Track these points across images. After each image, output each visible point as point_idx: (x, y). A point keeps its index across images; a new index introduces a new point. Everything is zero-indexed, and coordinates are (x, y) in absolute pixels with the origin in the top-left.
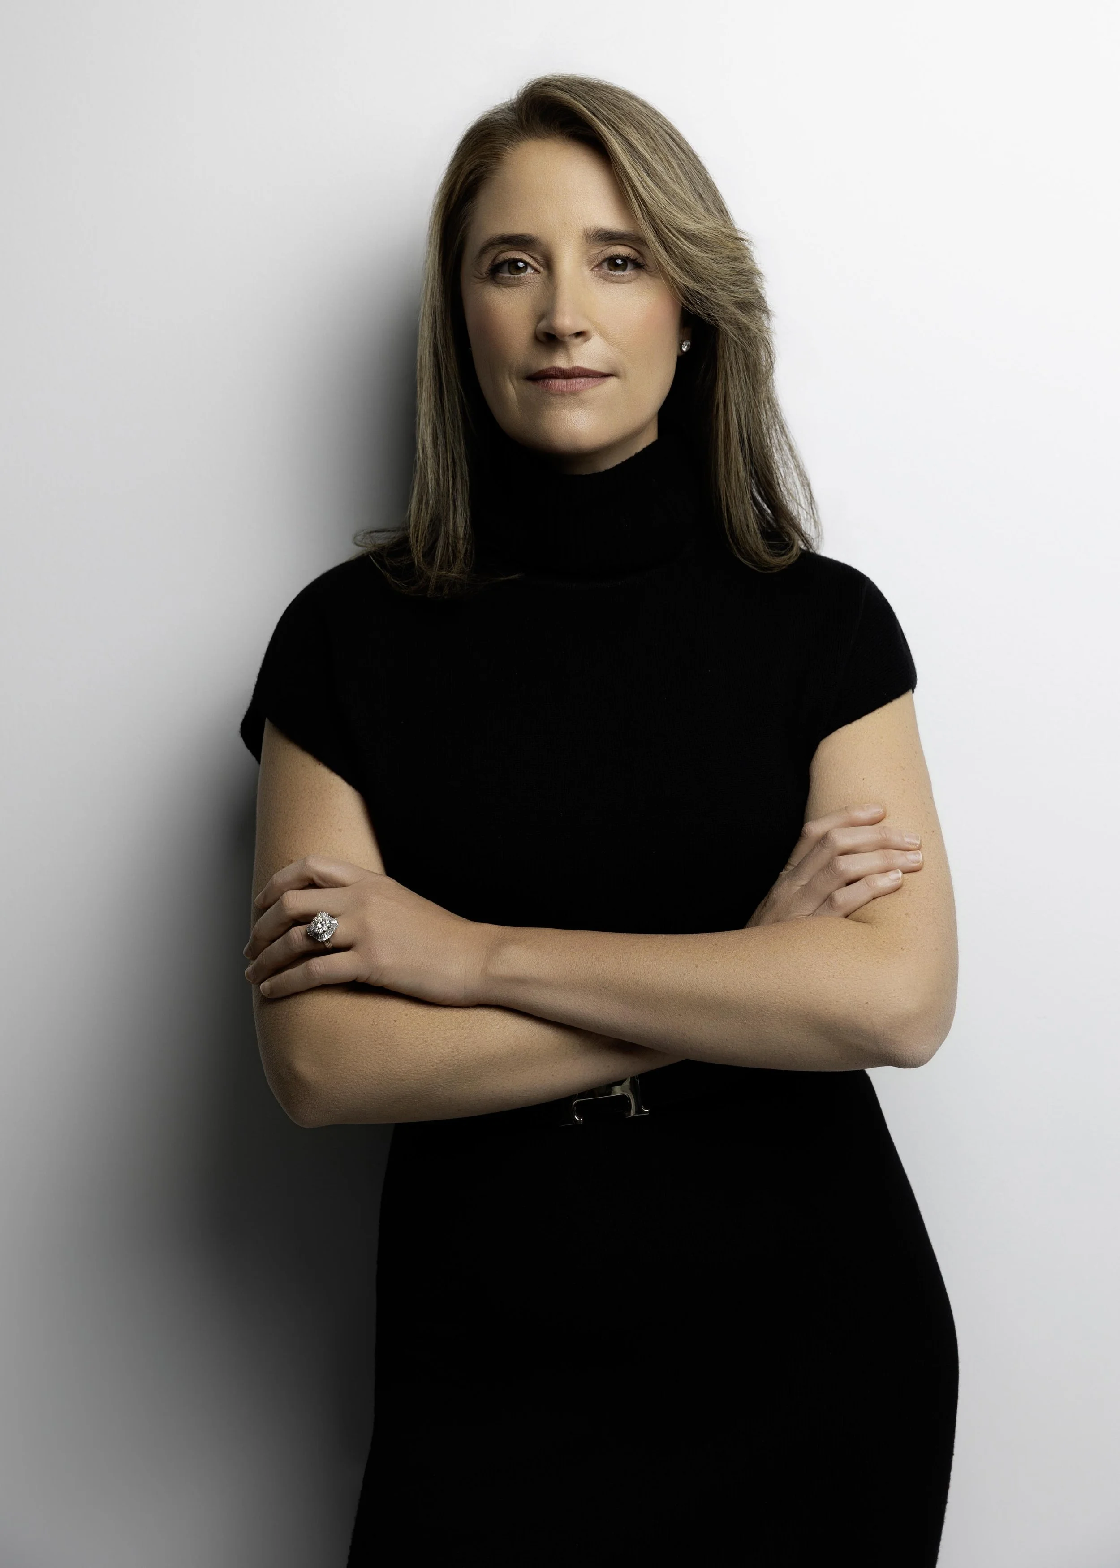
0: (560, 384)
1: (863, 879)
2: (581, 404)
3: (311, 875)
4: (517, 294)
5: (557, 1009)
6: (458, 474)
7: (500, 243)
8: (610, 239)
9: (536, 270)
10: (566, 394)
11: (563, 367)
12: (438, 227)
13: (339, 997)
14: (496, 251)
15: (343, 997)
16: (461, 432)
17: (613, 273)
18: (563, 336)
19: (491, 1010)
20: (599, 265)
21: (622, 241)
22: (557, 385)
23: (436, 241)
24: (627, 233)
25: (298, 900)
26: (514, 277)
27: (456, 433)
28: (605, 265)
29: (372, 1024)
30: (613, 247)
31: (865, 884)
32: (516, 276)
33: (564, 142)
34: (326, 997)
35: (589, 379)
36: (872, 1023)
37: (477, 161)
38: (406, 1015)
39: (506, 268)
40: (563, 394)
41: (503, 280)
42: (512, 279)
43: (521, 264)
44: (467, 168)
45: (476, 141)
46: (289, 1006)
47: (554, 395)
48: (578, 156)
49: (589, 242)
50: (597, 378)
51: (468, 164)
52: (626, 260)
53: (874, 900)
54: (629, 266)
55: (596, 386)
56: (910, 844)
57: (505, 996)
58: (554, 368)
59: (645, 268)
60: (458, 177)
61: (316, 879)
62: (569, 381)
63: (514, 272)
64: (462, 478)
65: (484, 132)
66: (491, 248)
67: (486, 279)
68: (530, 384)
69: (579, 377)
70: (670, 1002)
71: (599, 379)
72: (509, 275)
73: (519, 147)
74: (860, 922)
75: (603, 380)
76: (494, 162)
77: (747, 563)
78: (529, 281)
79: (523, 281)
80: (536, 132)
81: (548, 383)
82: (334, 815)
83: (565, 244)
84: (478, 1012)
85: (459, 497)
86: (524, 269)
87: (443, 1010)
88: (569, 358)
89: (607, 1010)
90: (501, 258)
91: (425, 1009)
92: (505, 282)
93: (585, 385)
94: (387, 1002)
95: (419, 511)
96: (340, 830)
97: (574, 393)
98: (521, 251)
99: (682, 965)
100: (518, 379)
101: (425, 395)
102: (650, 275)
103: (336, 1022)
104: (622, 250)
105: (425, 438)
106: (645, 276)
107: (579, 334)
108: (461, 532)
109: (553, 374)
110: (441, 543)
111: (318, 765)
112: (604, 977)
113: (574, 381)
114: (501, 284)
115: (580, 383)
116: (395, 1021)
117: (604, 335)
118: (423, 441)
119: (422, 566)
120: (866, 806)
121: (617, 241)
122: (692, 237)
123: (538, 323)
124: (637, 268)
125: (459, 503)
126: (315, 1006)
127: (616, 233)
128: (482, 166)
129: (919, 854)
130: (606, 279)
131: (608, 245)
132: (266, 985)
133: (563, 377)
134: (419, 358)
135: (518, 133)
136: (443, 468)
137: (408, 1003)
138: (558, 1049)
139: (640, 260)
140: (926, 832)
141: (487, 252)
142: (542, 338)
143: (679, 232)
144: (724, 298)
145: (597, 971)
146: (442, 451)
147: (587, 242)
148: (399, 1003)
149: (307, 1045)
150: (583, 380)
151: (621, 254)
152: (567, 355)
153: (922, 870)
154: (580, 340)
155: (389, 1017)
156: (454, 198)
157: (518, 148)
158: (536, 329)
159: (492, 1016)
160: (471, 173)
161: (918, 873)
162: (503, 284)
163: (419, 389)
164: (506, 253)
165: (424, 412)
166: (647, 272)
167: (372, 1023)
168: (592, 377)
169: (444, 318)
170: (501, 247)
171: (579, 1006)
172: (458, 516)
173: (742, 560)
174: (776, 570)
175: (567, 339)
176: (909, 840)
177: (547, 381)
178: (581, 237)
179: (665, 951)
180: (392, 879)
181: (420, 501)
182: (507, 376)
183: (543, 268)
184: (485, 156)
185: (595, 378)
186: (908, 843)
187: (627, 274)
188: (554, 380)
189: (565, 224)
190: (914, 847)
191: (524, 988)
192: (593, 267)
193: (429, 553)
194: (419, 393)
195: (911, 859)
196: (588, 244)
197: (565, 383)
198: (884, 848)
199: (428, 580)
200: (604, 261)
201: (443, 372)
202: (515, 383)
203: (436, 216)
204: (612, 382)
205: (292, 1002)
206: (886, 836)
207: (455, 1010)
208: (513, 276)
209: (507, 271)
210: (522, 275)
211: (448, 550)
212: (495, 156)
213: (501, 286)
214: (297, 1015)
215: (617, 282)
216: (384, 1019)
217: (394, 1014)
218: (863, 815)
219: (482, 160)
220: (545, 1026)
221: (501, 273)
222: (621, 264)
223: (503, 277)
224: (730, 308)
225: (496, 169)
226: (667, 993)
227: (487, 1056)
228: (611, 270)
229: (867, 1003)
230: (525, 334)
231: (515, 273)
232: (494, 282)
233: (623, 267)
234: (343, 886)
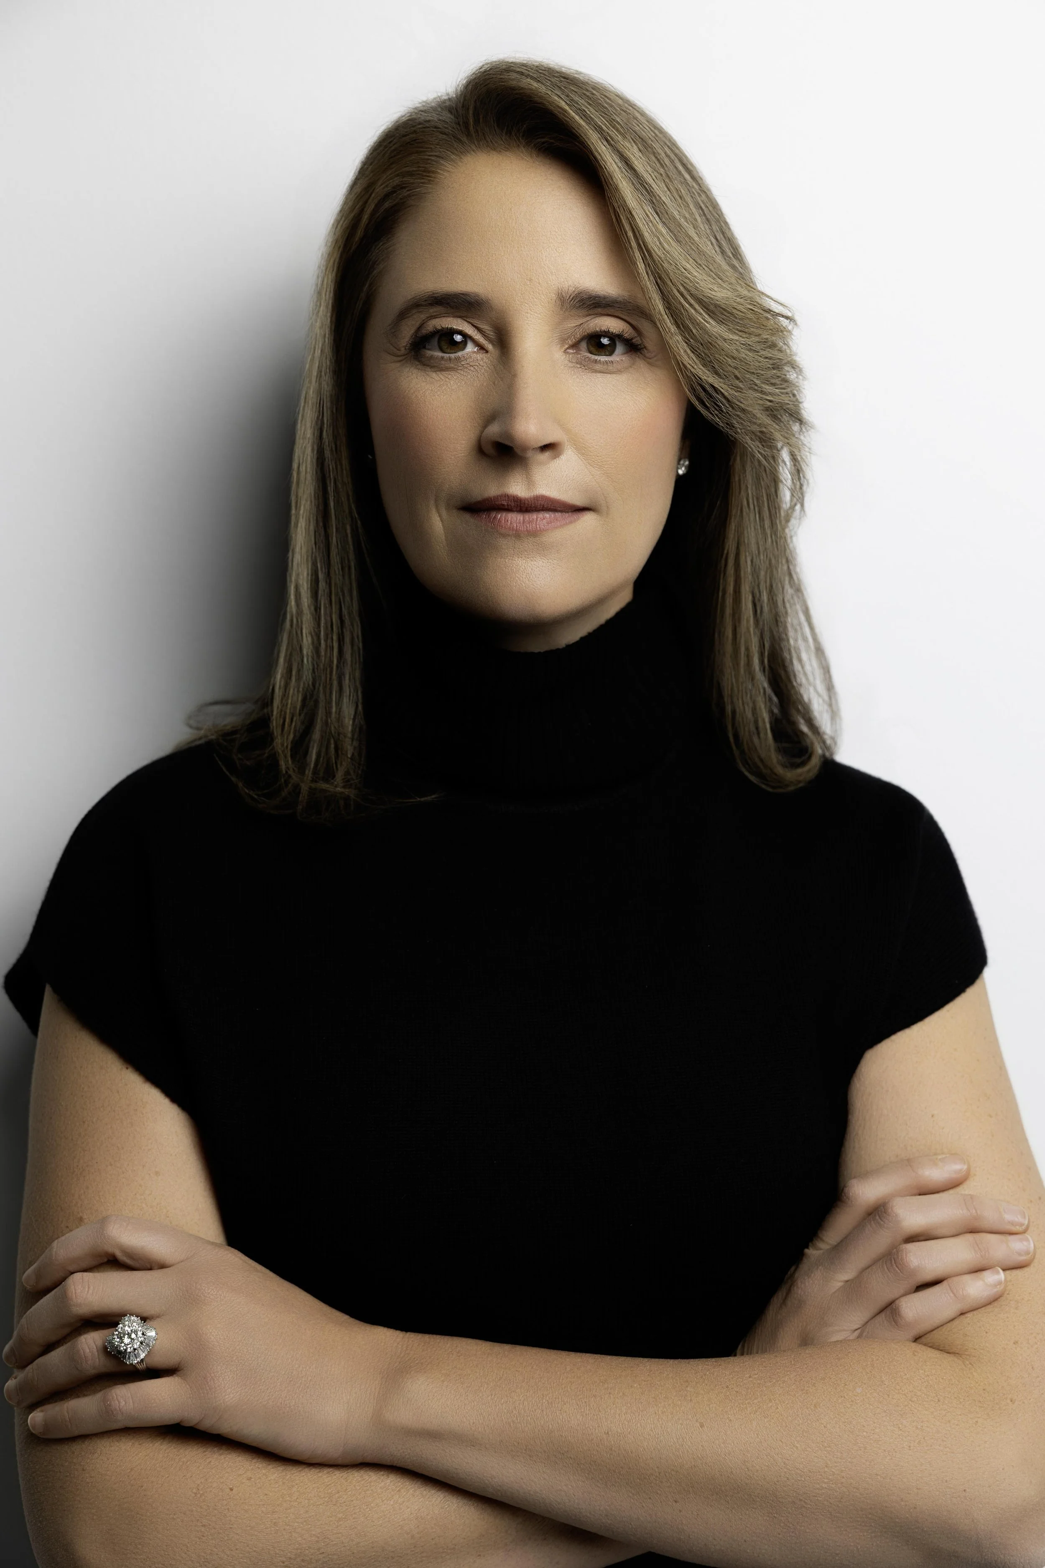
0: (514, 519)
1: (945, 1283)
2: (543, 550)
3: (110, 1250)
4: (452, 383)
5: (487, 1481)
6: (347, 639)
7: (429, 304)
8: (595, 307)
9: (482, 348)
10: (522, 535)
11: (519, 495)
12: (331, 278)
13: (151, 1445)
14: (423, 316)
15: (157, 1444)
16: (353, 576)
17: (596, 357)
18: (525, 449)
19: (382, 1473)
20: (575, 346)
21: (611, 311)
22: (509, 522)
23: (328, 297)
24: (620, 299)
25: (91, 1291)
26: (450, 357)
27: (347, 577)
28: (584, 345)
29: (196, 1494)
30: (597, 319)
31: (950, 1291)
32: (452, 356)
33: (531, 157)
34: (131, 1444)
35: (557, 514)
36: (973, 1521)
37: (397, 181)
38: (249, 1479)
39: (435, 341)
40: (517, 535)
41: (432, 361)
42: (446, 360)
43: (458, 338)
44: (380, 190)
45: (394, 150)
46: (73, 1453)
47: (504, 536)
48: (552, 180)
49: (564, 310)
50: (568, 512)
51: (381, 185)
52: (615, 338)
53: (962, 1317)
54: (620, 348)
55: (566, 524)
56: (1012, 1223)
57: (407, 1456)
58: (507, 496)
59: (643, 352)
60: (366, 202)
61: (119, 1255)
62: (528, 516)
63: (447, 348)
64: (352, 644)
65: (408, 137)
66: (414, 311)
67: (404, 357)
68: (467, 516)
69: (543, 510)
70: (661, 1482)
71: (570, 514)
72: (440, 354)
73: (462, 162)
74: (941, 1350)
75: (575, 516)
76: (423, 183)
77: (752, 778)
78: (471, 364)
79: (463, 363)
80: (487, 142)
81: (495, 517)
82: (149, 1150)
83: (529, 311)
84: (361, 1477)
85: (347, 671)
86: (463, 344)
87: (307, 1470)
88: (530, 483)
89: (564, 1488)
90: (431, 326)
91: (279, 1468)
92: (435, 364)
93: (551, 522)
94: (222, 1457)
95: (286, 686)
96: (157, 1173)
97: (534, 534)
98: (460, 317)
99: (681, 1422)
100: (448, 507)
101: (302, 523)
102: (648, 363)
103: (142, 1486)
104: (611, 324)
105: (301, 582)
106: (641, 363)
107: (549, 447)
108: (348, 723)
109: (503, 505)
110: (316, 735)
111: (124, 1069)
112: (561, 1436)
113: (534, 516)
114: (428, 366)
115: (542, 519)
116: (231, 1489)
117: (582, 450)
118: (297, 588)
119: (291, 772)
120: (940, 1159)
121: (606, 309)
122: (714, 309)
123: (485, 426)
124: (630, 351)
125: (346, 682)
126: (113, 1458)
127: (605, 298)
128: (405, 188)
129: (1027, 1240)
130: (585, 365)
131: (590, 315)
132: (36, 1417)
133: (518, 509)
134: (295, 466)
135: (460, 141)
136: (326, 628)
137: (253, 1459)
138: (483, 1536)
139: (637, 341)
140: (1031, 1201)
141: (409, 317)
142: (490, 450)
143: (700, 301)
144: (751, 401)
145: (550, 1426)
146: (325, 604)
147: (561, 309)
148: (240, 1458)
149: (95, 1517)
150: (547, 515)
151: (611, 330)
152: (527, 478)
153: (1032, 1266)
154: (547, 454)
155: (223, 1482)
156: (359, 233)
157: (460, 164)
158: (480, 436)
159: (383, 1484)
160: (387, 196)
161: (1026, 1269)
162: (432, 367)
163: (293, 512)
164: (437, 320)
165: (300, 546)
166: (645, 358)
167: (194, 1491)
168: (561, 511)
169: (334, 411)
170: (431, 311)
171: (522, 1479)
172: (345, 700)
173: (747, 774)
174: (792, 788)
175: (530, 454)
176: (1011, 1217)
177: (493, 514)
178: (554, 301)
179: (653, 1396)
180: (236, 1251)
181: (289, 670)
182: (432, 502)
183: (493, 345)
184: (411, 174)
185: (565, 512)
186: (1009, 1222)
187: (618, 359)
188: (504, 514)
189: (531, 280)
190: (1018, 1229)
191: (436, 1446)
192: (567, 346)
193: (300, 747)
194: (293, 518)
195: (1016, 1247)
196: (562, 312)
197: (522, 518)
198: (973, 1231)
199: (297, 789)
200: (582, 339)
201: (331, 489)
202: (444, 512)
203: (328, 261)
204: (588, 518)
205: (76, 1447)
206: (976, 1212)
207: (326, 1470)
208: (447, 355)
209: (437, 347)
210: (460, 354)
211: (328, 747)
212: (425, 174)
213: (428, 369)
214: (83, 1470)
215: (600, 372)
216: (215, 1485)
217: (231, 1478)
218: (935, 1174)
219: (405, 179)
220: (466, 1501)
221: (429, 349)
222: (607, 345)
223: (432, 357)
224: (759, 415)
225: (424, 193)
226: (658, 1467)
227: (373, 1548)
228: (591, 353)
229: (965, 1491)
230: (464, 442)
231: (449, 351)
232: (417, 363)
233: (609, 350)
234: (162, 1266)
